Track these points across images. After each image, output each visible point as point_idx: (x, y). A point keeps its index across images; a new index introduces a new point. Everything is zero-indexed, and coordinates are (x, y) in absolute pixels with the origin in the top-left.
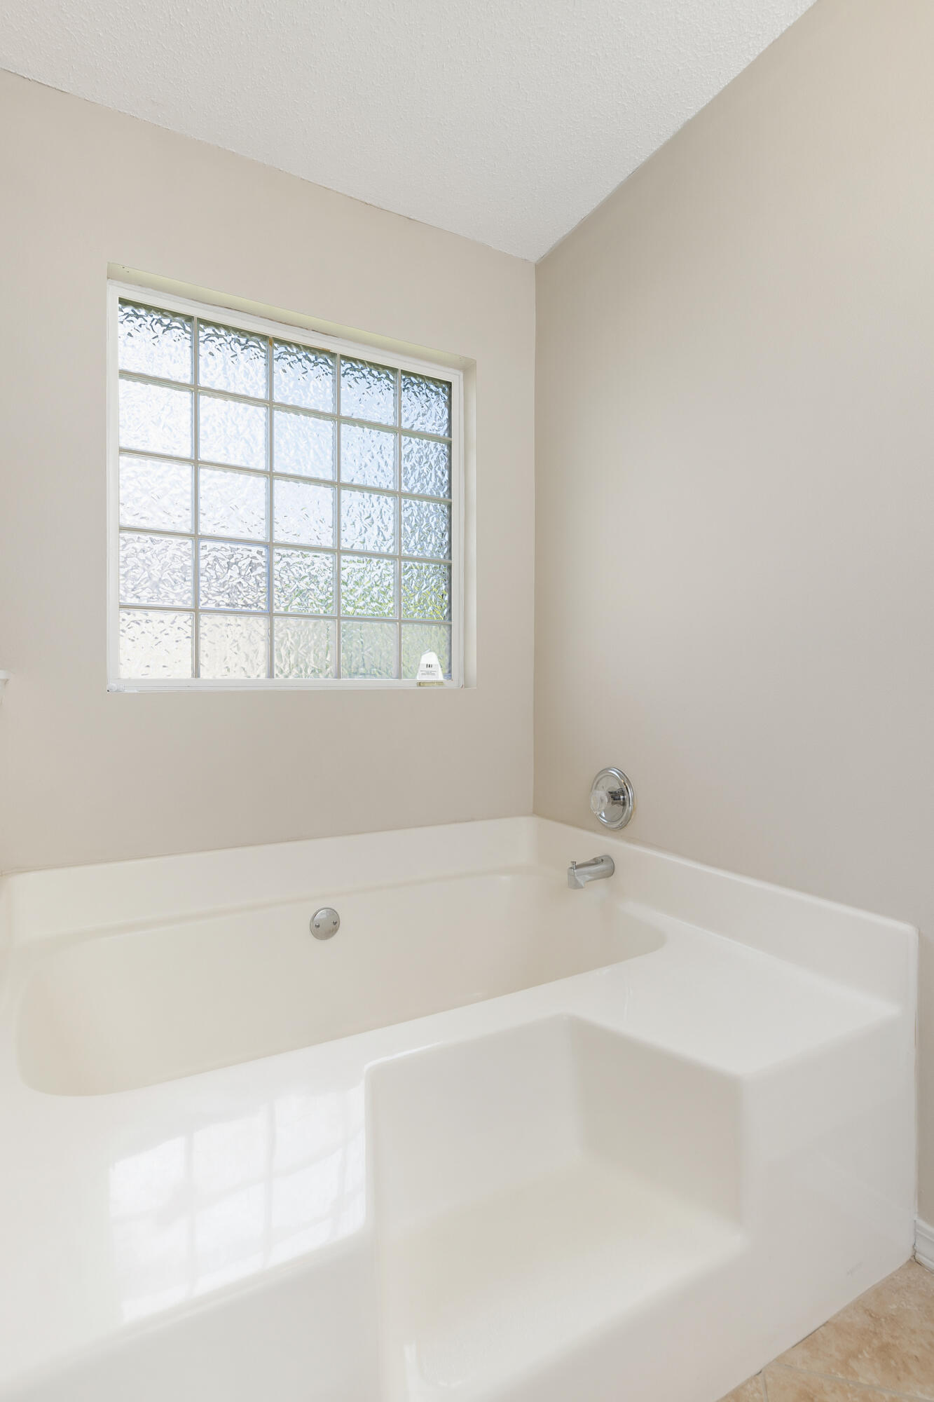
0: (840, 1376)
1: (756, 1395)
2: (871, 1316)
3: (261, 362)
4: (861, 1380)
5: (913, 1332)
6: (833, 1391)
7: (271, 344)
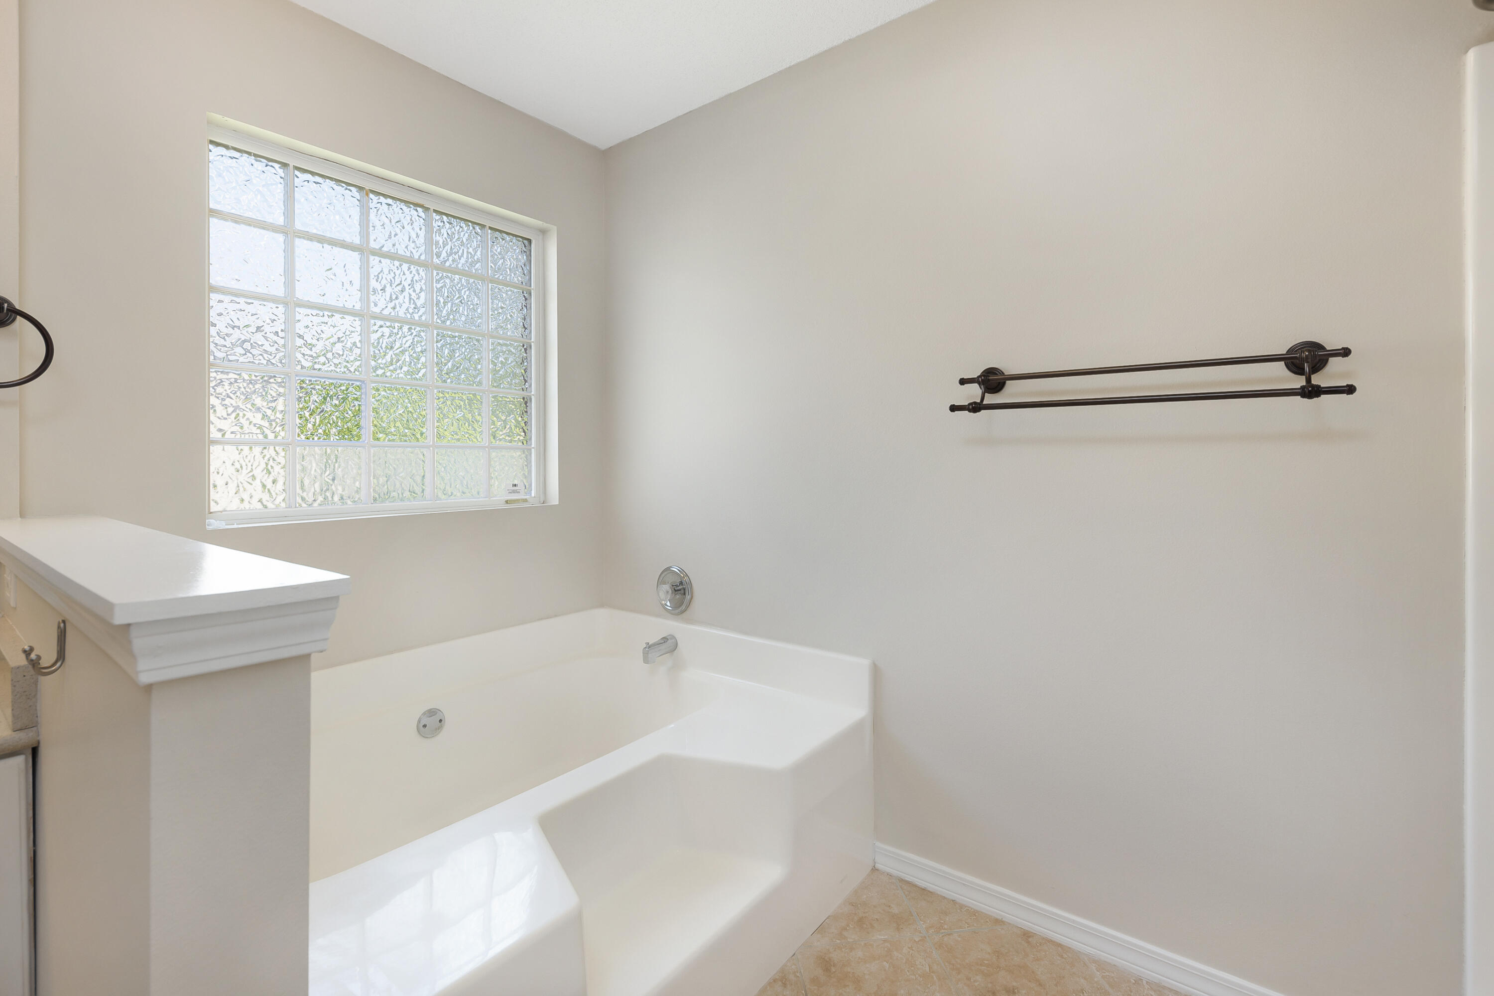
0: (838, 941)
1: (793, 967)
2: (853, 905)
3: (356, 213)
4: (849, 940)
5: (875, 907)
6: (835, 951)
7: (367, 195)
